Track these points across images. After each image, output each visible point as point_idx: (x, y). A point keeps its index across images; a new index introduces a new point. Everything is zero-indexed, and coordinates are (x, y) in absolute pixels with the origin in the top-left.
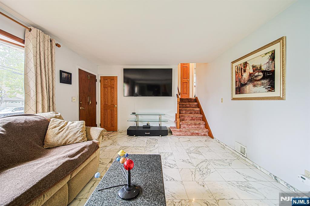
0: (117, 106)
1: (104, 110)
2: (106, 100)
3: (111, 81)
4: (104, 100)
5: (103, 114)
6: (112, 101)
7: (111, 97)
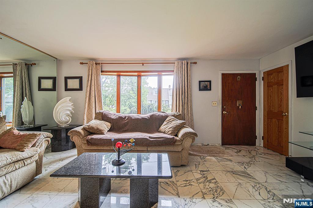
0: (288, 114)
1: (268, 118)
2: (270, 104)
3: (278, 76)
4: (268, 105)
5: (266, 123)
6: (280, 106)
7: (278, 100)
